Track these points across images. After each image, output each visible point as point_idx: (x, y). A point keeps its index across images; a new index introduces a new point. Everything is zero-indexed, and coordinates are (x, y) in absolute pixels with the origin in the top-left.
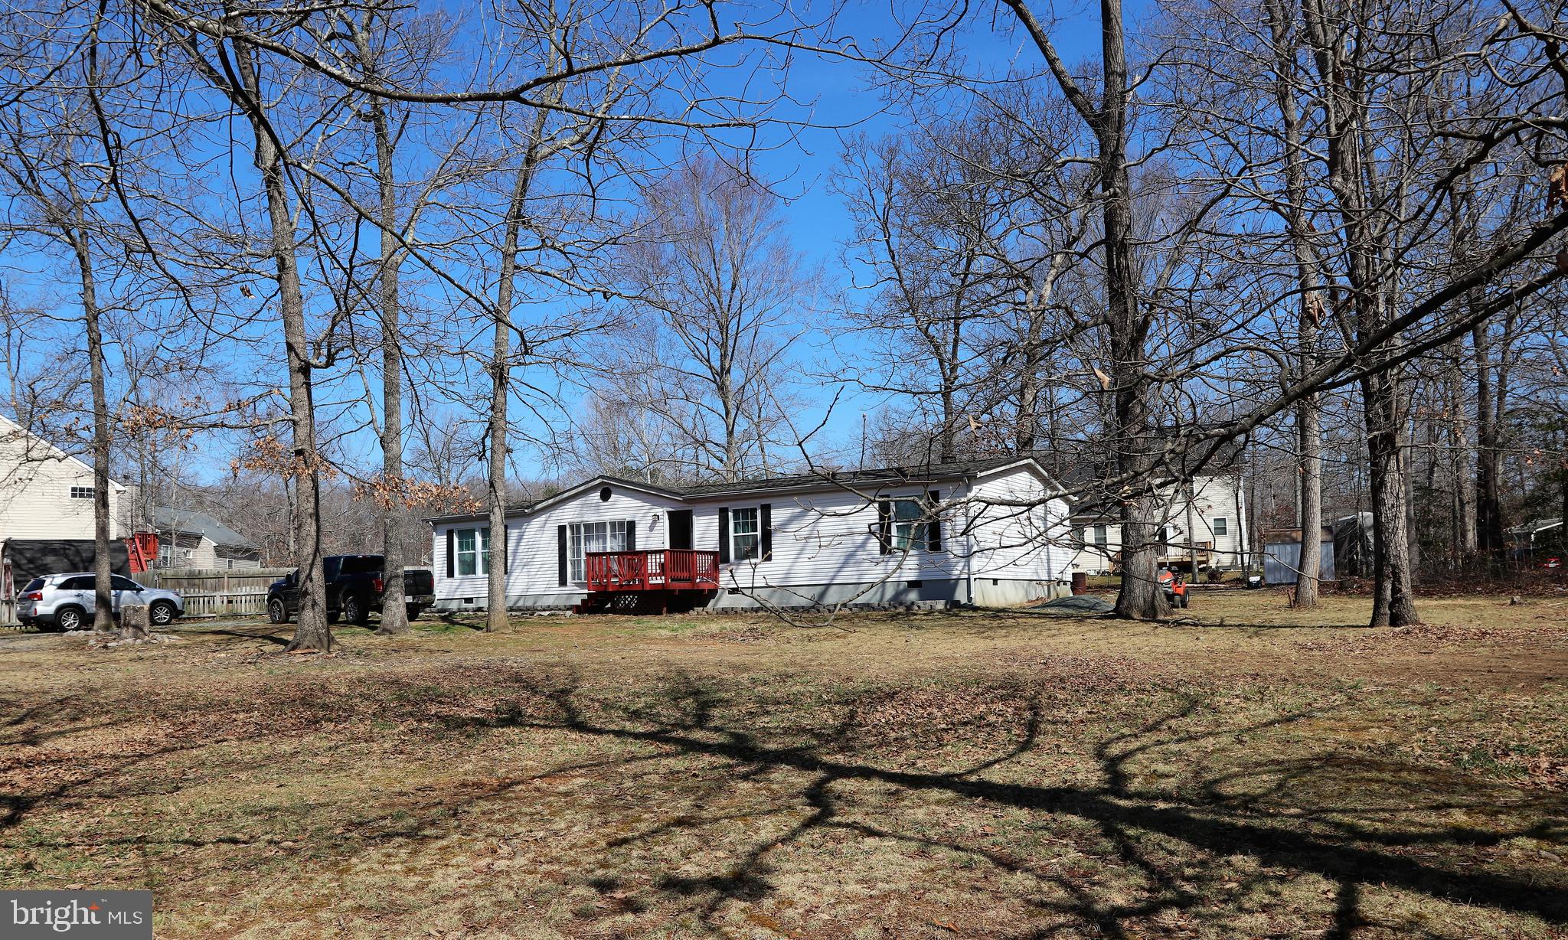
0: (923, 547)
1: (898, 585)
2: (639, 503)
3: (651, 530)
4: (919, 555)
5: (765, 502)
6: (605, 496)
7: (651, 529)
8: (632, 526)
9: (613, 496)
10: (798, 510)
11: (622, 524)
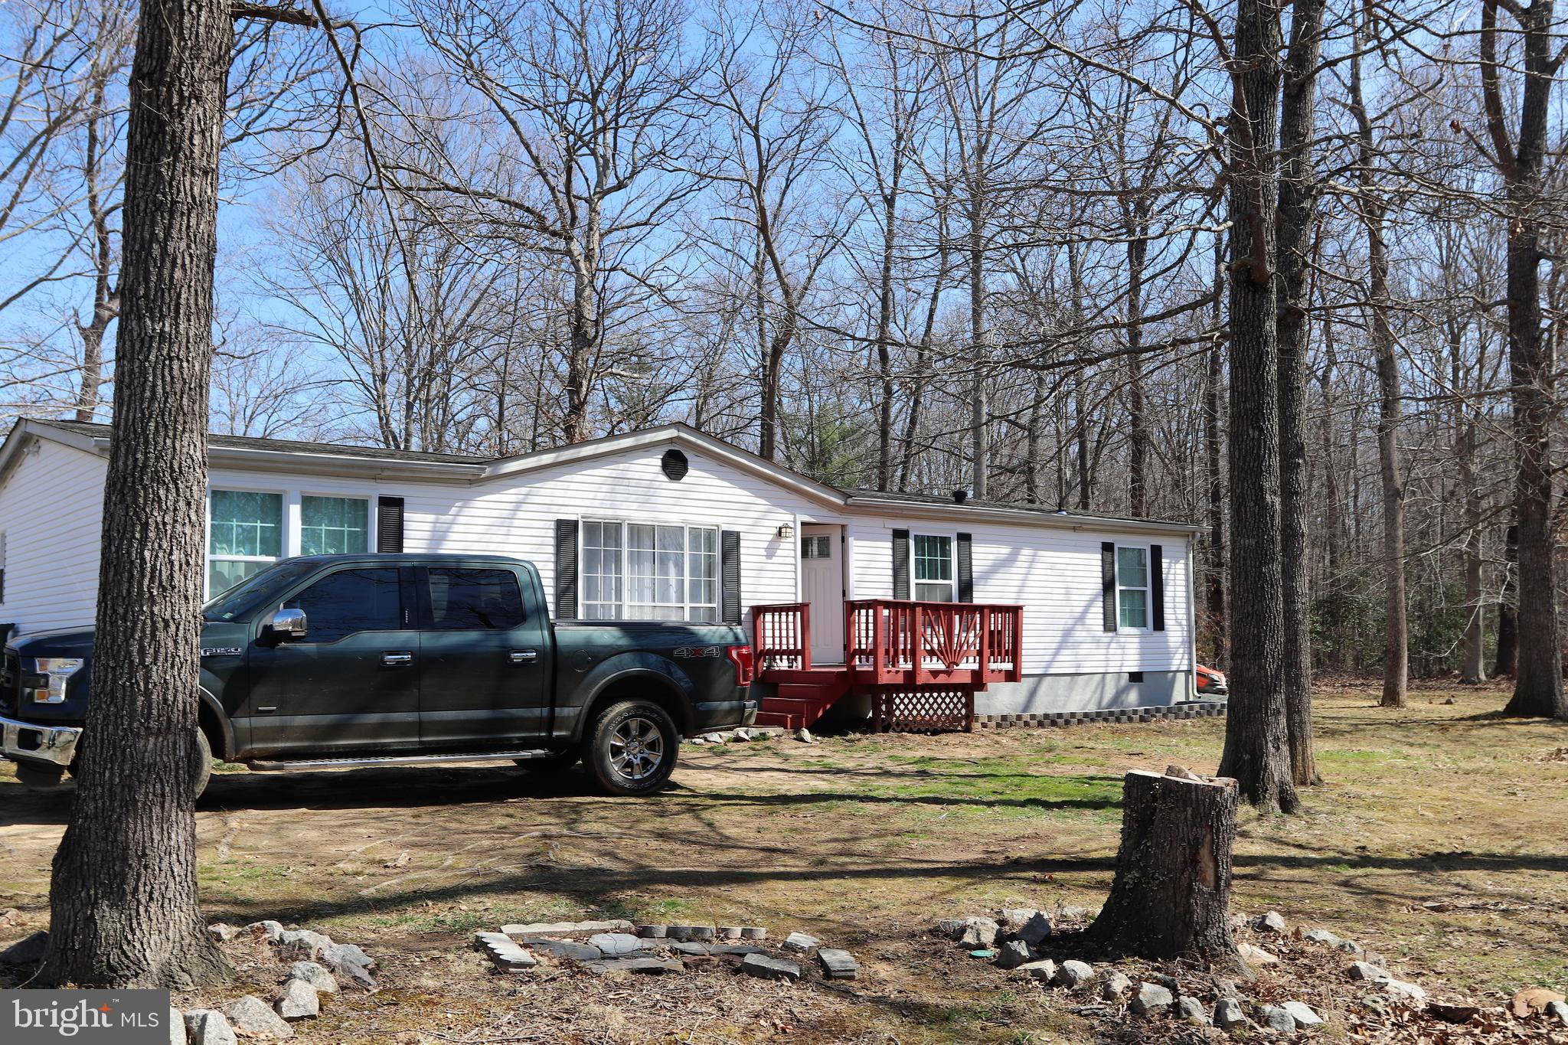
0: (1144, 625)
1: (1119, 680)
2: (742, 495)
3: (770, 556)
4: (1141, 636)
5: (964, 529)
6: (675, 465)
7: (770, 552)
8: (731, 543)
9: (691, 472)
10: (1005, 550)
11: (710, 535)
